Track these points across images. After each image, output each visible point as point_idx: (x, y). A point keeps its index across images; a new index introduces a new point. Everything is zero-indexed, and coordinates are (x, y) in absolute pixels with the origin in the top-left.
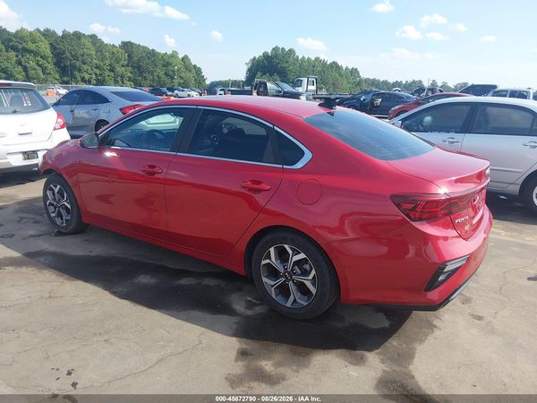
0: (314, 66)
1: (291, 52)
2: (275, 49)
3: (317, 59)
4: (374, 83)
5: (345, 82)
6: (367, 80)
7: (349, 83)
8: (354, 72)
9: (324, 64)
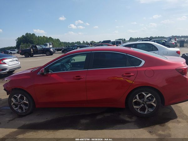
0: (43, 39)
1: (33, 34)
2: (27, 34)
3: (44, 36)
4: (65, 43)
5: (56, 44)
6: (63, 42)
7: (57, 44)
8: (58, 40)
9: (47, 38)
